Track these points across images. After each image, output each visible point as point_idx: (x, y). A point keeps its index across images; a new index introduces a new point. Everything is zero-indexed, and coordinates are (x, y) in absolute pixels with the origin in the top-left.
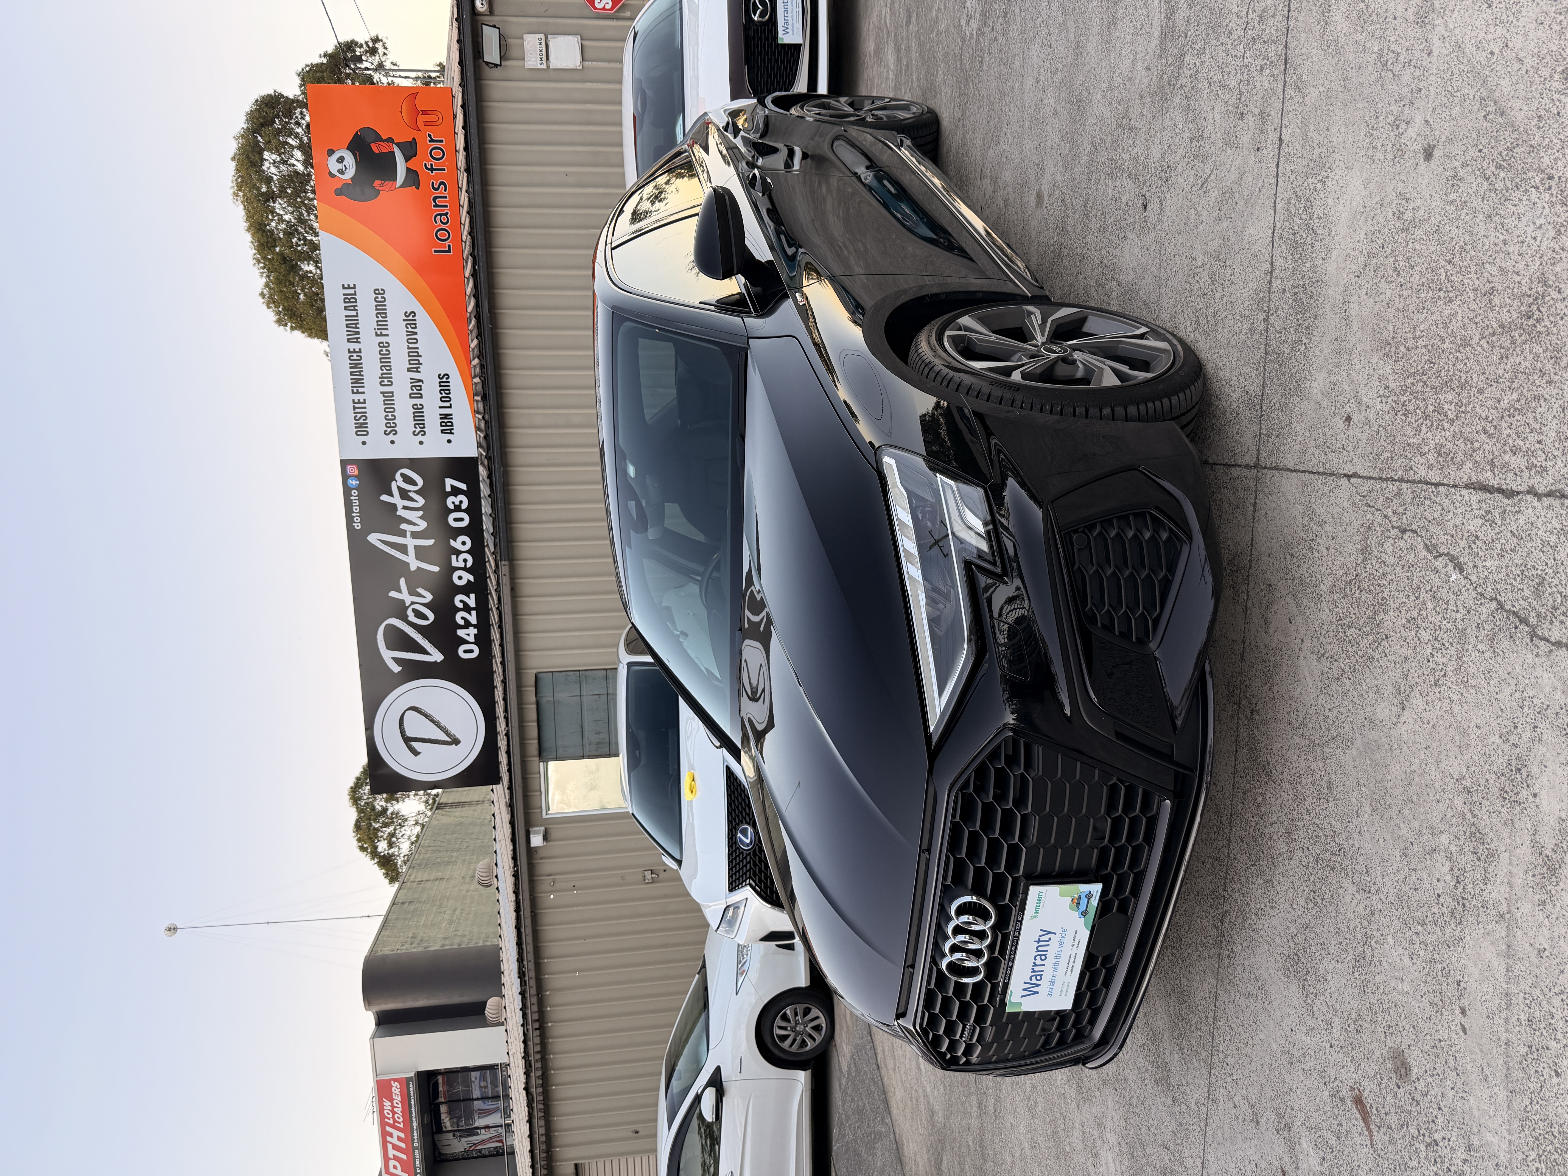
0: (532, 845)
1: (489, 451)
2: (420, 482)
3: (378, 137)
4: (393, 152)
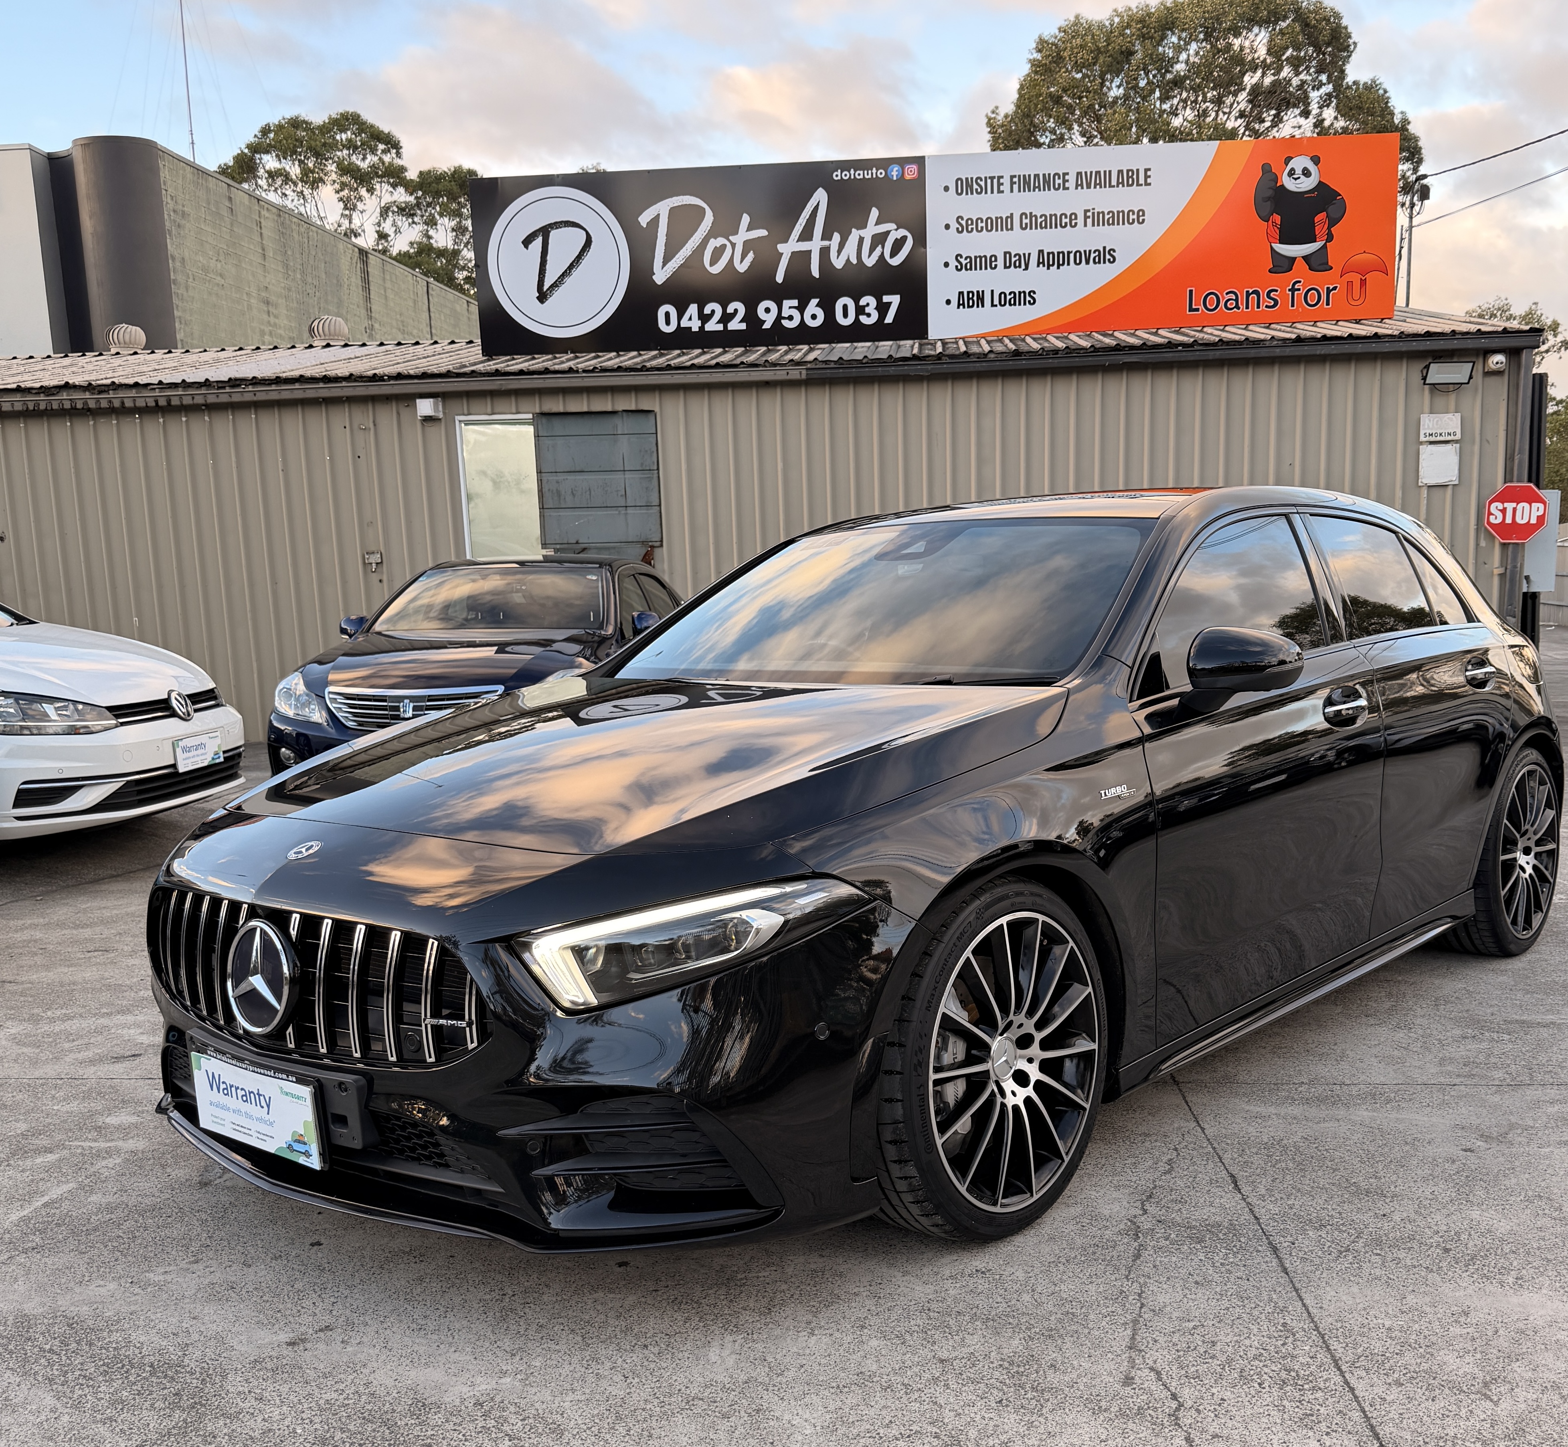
0: (418, 401)
1: (945, 360)
2: (896, 261)
3: (1333, 222)
4: (1315, 241)
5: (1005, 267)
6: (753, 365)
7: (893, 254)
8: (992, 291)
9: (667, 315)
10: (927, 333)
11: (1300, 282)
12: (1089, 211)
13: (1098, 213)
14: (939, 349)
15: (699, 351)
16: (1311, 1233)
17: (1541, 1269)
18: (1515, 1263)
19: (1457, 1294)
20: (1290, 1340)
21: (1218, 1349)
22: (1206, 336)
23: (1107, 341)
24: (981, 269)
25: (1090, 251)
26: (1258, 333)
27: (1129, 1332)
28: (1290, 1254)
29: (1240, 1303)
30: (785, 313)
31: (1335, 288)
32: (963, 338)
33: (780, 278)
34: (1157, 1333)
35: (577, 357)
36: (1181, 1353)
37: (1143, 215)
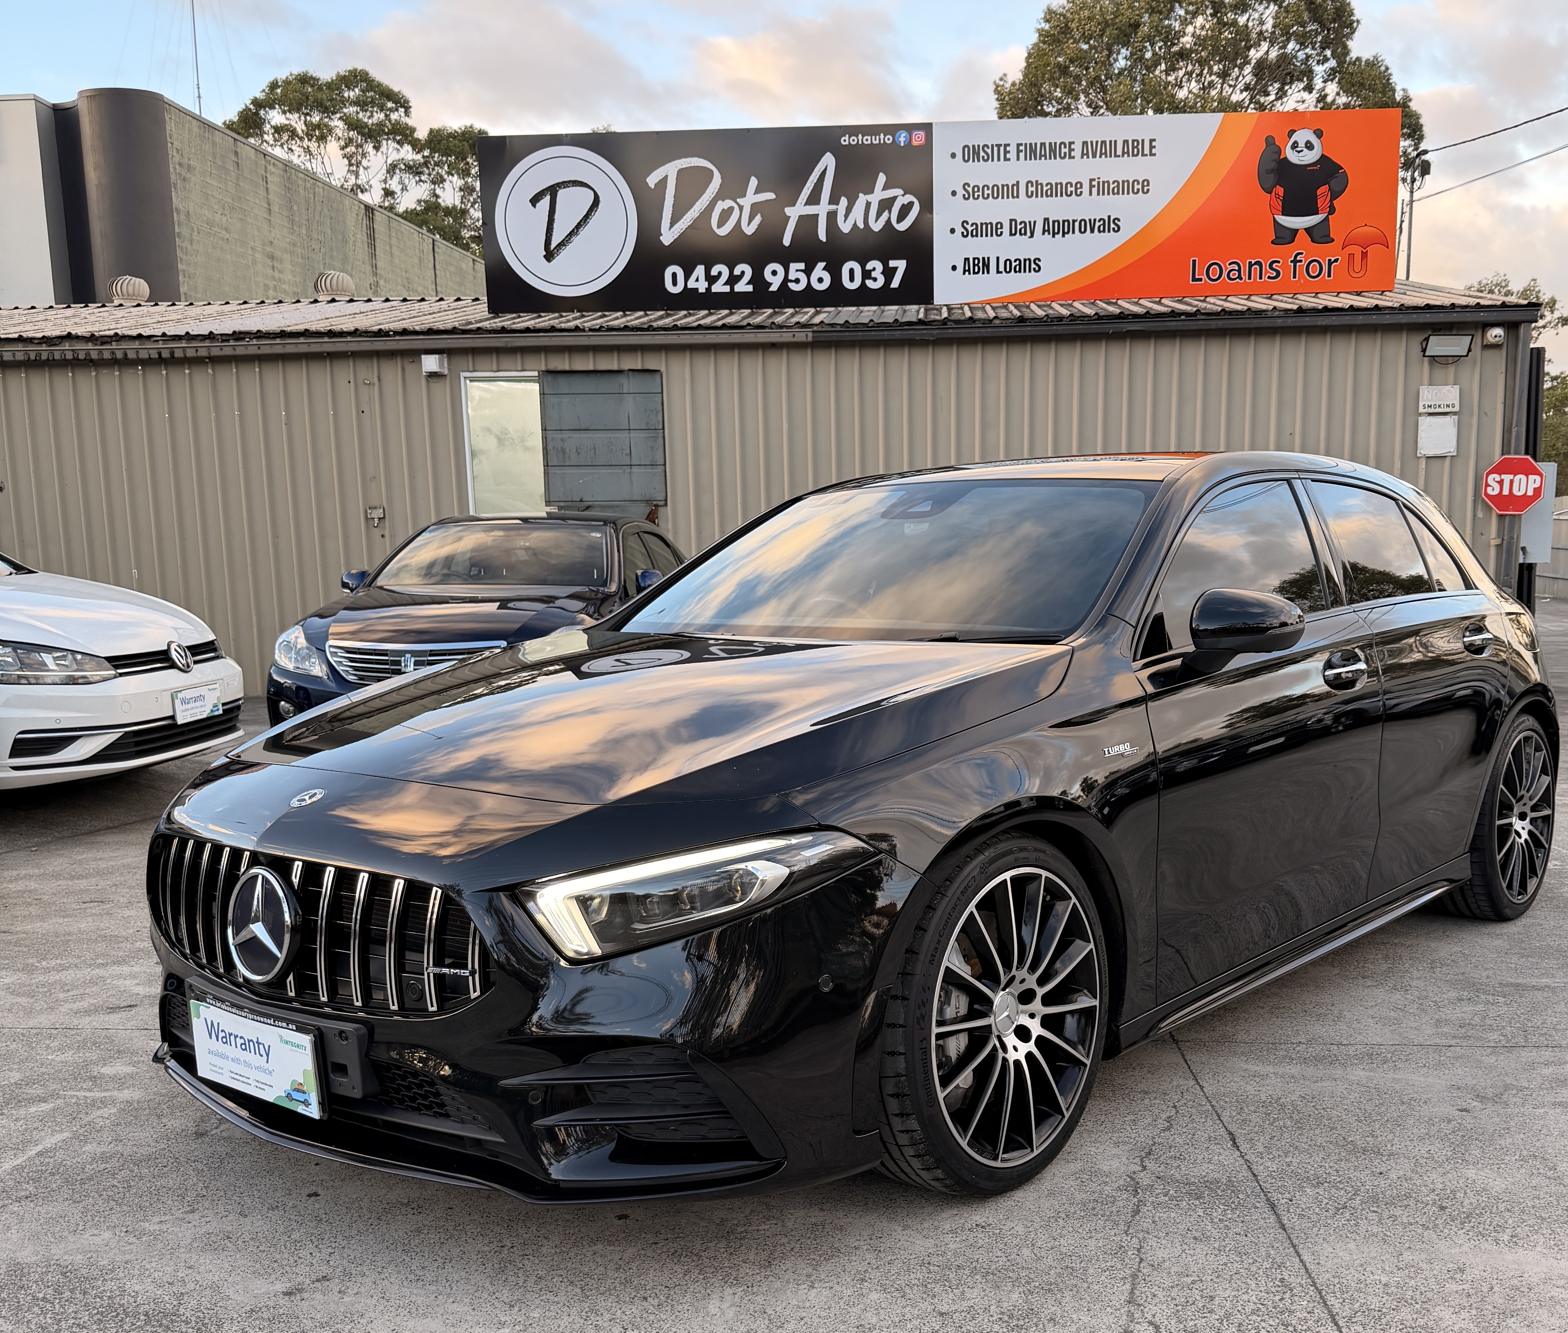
0: (423, 357)
1: (950, 325)
2: (902, 227)
3: (1335, 195)
4: (1317, 213)
5: (1011, 234)
6: (760, 327)
7: (900, 219)
8: (998, 258)
9: (674, 275)
10: (933, 299)
11: (1302, 253)
12: (1094, 180)
13: (1104, 183)
14: (945, 314)
15: (706, 312)
16: (1308, 1190)
17: (1536, 1228)
18: (1510, 1221)
19: (1453, 1251)
20: (1287, 1295)
21: (1217, 1303)
22: (1209, 306)
23: (1112, 309)
24: (987, 236)
25: (1095, 220)
26: (1260, 303)
27: (1128, 1286)
28: (1288, 1211)
29: (1237, 1259)
30: (792, 276)
31: (1336, 260)
32: (968, 304)
33: (787, 241)
34: (1156, 1288)
35: (583, 316)
36: (1180, 1308)
37: (1148, 185)
